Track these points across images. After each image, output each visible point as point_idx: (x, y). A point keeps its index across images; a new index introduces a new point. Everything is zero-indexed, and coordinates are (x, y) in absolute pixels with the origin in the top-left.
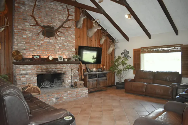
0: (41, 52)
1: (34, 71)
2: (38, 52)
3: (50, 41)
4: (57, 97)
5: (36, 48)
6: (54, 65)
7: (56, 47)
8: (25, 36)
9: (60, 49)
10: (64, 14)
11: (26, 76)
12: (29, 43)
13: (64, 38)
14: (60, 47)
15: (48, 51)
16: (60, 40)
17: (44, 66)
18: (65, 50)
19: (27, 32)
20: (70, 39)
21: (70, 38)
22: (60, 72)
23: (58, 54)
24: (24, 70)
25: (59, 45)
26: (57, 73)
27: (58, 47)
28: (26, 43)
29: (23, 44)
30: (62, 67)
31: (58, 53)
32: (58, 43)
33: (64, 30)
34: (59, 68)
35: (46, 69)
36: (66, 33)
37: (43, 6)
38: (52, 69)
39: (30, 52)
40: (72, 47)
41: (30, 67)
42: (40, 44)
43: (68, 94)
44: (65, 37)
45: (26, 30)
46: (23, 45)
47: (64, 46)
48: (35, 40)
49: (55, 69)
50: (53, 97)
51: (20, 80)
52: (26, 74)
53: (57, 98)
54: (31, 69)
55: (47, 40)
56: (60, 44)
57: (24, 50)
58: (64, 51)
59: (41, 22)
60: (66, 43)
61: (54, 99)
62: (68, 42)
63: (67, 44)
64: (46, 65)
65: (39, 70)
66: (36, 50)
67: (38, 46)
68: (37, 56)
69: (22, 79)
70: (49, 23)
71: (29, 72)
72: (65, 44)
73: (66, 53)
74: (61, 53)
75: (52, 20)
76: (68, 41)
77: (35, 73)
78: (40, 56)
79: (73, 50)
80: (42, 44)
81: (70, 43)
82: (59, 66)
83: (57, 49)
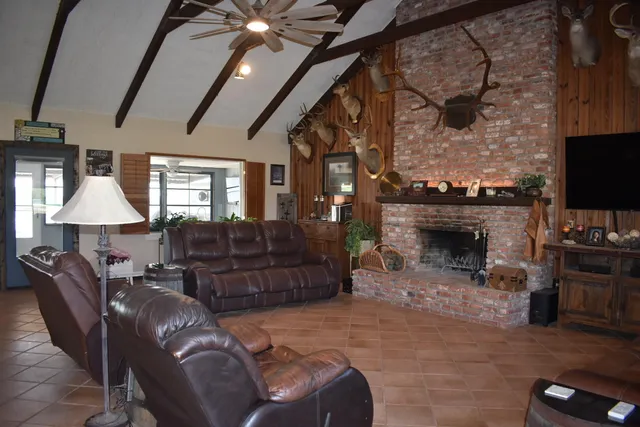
0: (442, 173)
1: (411, 219)
2: (437, 173)
3: (466, 137)
4: (411, 290)
5: (432, 162)
6: (456, 208)
7: (482, 153)
8: (411, 137)
9: (492, 157)
10: (507, 40)
11: (397, 229)
12: (419, 152)
13: (507, 122)
14: (492, 152)
15: (459, 166)
16: (492, 129)
17: (431, 210)
18: (510, 159)
19: (416, 127)
20: (527, 120)
21: (527, 116)
22: (471, 228)
23: (487, 174)
24: (393, 215)
25: (491, 147)
26: (462, 231)
27: (488, 153)
28: (413, 153)
29: (408, 155)
30: (478, 213)
31: (485, 171)
32: (489, 141)
33: (508, 93)
34: (470, 217)
35: (436, 217)
36: (516, 102)
37: (449, 46)
38: (450, 218)
39: (422, 173)
40: (537, 145)
41: (404, 208)
42: (440, 152)
43: (438, 293)
44: (510, 117)
45: (413, 123)
46: (407, 158)
47: (507, 146)
48: (431, 141)
49: (458, 218)
50: (403, 288)
51: (387, 235)
52: (397, 225)
53: (410, 294)
54: (406, 215)
55: (457, 136)
56: (495, 141)
57: (410, 168)
58: (506, 164)
59: (443, 90)
60: (513, 134)
61: (405, 294)
62: (519, 133)
63: (515, 139)
64: (436, 207)
65: (420, 219)
66: (432, 166)
67: (437, 156)
68: (421, 182)
69: (390, 234)
70: (462, 88)
71: (402, 220)
72: (510, 139)
73: (511, 170)
74: (494, 170)
75: (470, 75)
76: (522, 127)
77: (412, 224)
78: (426, 183)
79: (537, 156)
80: (445, 150)
81: (528, 133)
82: (468, 211)
83: (483, 159)
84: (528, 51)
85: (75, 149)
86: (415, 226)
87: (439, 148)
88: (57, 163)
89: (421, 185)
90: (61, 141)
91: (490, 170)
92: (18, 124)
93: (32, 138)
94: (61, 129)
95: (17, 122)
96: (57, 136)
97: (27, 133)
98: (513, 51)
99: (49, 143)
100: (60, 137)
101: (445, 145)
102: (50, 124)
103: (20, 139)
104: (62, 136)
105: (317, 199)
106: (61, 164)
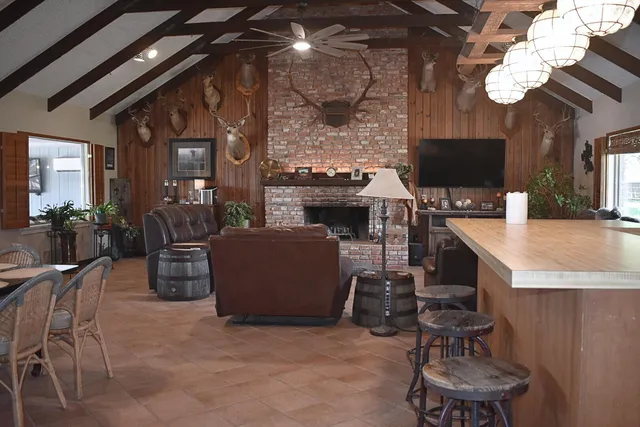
1: (298, 199)
3: (341, 134)
5: (309, 152)
6: (341, 189)
7: (355, 147)
8: (286, 130)
9: (365, 149)
11: (283, 208)
12: (295, 143)
13: (376, 125)
14: (364, 146)
15: (336, 156)
16: (364, 130)
17: (317, 191)
18: (379, 152)
19: (290, 122)
20: (391, 125)
21: (392, 122)
22: (356, 204)
23: (360, 163)
24: (278, 196)
25: (363, 142)
27: (360, 147)
28: (288, 143)
29: (284, 145)
32: (361, 138)
35: (322, 196)
36: (383, 111)
38: (336, 197)
40: (400, 143)
41: (290, 190)
42: (317, 144)
44: (378, 121)
45: (289, 118)
46: (283, 147)
47: (377, 142)
48: (308, 135)
49: (344, 196)
51: (271, 213)
52: (282, 204)
54: (291, 195)
55: (332, 133)
56: (366, 138)
57: (286, 156)
58: (377, 156)
60: (381, 135)
62: (385, 134)
63: (383, 138)
64: (323, 188)
65: (307, 198)
66: (308, 155)
67: (314, 147)
68: (305, 168)
69: (274, 213)
70: (337, 95)
71: (288, 200)
72: (378, 138)
75: (344, 86)
76: (387, 130)
77: (300, 203)
78: (310, 169)
79: (400, 151)
80: (321, 142)
81: (393, 135)
82: (351, 191)
83: (356, 152)
84: (392, 75)
86: (302, 205)
87: (316, 140)
89: (307, 171)
91: (363, 160)
98: (380, 73)
101: (321, 139)
105: (166, 184)
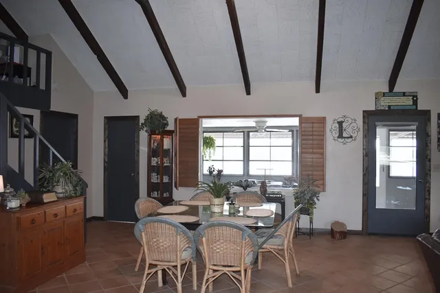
85: (427, 113)
88: (412, 127)
90: (414, 107)
92: (378, 96)
93: (389, 106)
94: (414, 96)
95: (377, 94)
96: (411, 103)
97: (385, 103)
99: (403, 110)
100: (413, 104)
102: (404, 93)
103: (379, 108)
104: (415, 103)
106: (415, 127)
